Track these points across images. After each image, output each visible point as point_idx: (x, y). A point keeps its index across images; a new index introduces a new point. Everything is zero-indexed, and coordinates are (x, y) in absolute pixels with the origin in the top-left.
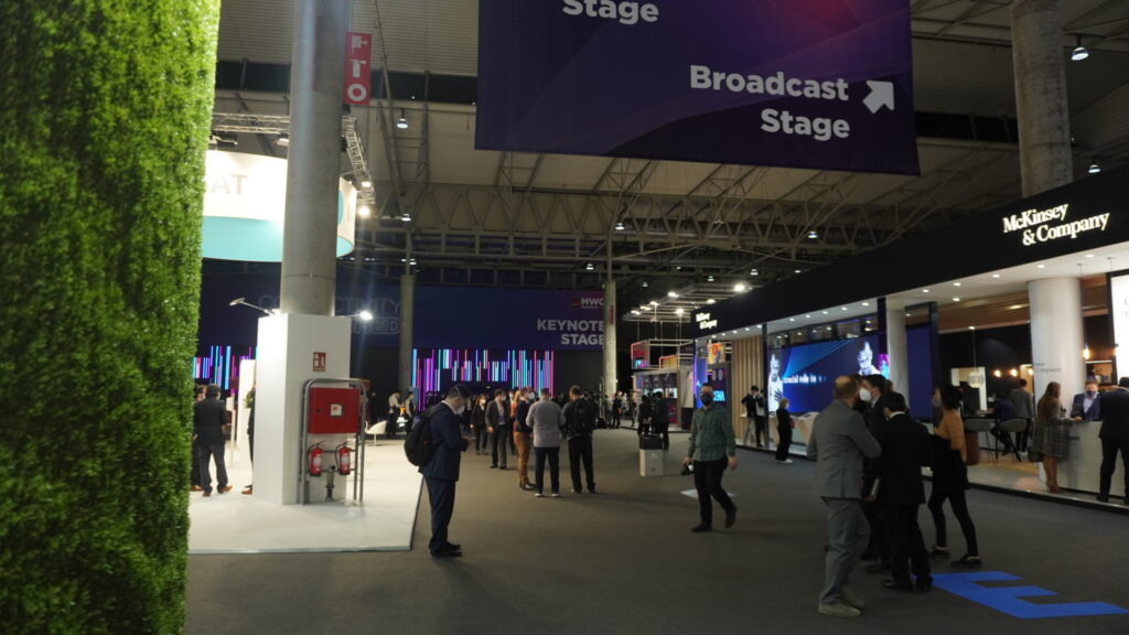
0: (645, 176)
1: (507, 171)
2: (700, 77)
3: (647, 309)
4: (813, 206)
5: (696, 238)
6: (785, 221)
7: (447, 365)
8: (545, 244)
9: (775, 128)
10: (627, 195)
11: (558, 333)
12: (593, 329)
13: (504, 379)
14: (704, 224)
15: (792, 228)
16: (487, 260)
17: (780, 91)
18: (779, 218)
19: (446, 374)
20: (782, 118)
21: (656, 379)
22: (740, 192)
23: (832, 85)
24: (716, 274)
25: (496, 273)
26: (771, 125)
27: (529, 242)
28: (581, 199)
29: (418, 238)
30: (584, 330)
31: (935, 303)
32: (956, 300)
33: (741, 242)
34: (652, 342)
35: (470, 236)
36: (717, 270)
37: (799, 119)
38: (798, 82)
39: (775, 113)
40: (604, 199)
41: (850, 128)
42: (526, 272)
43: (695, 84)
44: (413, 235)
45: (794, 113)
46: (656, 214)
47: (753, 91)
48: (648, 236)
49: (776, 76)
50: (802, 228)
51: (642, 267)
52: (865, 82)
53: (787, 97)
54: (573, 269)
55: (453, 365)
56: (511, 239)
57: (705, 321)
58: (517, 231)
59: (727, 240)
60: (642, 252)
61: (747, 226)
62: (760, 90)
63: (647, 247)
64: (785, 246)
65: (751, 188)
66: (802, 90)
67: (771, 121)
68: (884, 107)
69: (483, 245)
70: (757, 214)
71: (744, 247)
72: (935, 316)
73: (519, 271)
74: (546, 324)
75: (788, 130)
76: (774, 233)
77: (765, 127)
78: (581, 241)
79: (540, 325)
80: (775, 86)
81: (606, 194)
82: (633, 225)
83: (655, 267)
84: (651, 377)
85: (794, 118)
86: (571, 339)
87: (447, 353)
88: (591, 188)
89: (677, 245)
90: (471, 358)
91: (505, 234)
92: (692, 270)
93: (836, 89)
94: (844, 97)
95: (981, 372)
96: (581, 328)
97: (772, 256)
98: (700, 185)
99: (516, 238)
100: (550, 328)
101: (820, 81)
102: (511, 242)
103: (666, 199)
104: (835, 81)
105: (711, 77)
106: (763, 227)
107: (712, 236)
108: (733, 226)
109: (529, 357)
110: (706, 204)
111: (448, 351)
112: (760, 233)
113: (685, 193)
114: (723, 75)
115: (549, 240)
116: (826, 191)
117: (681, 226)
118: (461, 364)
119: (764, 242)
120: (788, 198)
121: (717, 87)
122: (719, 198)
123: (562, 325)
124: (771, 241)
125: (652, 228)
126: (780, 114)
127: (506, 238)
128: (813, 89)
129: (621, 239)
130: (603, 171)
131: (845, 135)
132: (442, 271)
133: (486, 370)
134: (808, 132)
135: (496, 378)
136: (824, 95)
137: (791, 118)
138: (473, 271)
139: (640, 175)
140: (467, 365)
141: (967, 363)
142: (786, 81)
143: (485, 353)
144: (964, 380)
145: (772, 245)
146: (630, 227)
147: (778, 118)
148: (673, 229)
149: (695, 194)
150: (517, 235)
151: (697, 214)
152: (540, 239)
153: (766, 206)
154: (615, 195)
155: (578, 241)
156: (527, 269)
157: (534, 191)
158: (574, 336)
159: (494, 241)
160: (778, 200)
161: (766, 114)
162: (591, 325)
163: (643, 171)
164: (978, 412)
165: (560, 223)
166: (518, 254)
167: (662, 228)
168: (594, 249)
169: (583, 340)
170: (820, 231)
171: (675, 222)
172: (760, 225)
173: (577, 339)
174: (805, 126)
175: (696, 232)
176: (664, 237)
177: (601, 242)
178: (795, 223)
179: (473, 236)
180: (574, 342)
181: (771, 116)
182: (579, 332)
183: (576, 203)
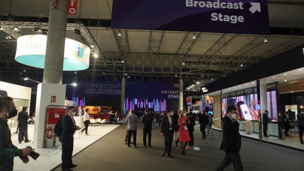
0: (190, 49)
1: (150, 48)
2: (189, 3)
3: (191, 87)
4: (242, 57)
5: (207, 67)
6: (234, 62)
7: (136, 103)
8: (162, 69)
9: (216, 19)
10: (185, 55)
11: (167, 95)
12: (178, 93)
13: (152, 107)
14: (209, 63)
15: (236, 64)
16: (147, 74)
17: (218, 7)
18: (232, 61)
19: (136, 106)
20: (219, 16)
21: (194, 108)
22: (219, 53)
23: (237, 4)
24: (214, 78)
25: (150, 78)
26: (215, 18)
27: (158, 68)
28: (173, 56)
29: (127, 67)
30: (175, 93)
31: (278, 82)
32: (286, 81)
33: (220, 68)
34: (192, 97)
35: (141, 67)
36: (214, 77)
37: (225, 16)
38: (225, 4)
39: (216, 14)
40: (179, 56)
41: (244, 19)
42: (159, 77)
43: (187, 5)
44: (125, 67)
45: (223, 14)
46: (195, 60)
47: (208, 7)
48: (192, 66)
49: (217, 2)
50: (239, 64)
51: (192, 76)
52: (250, 3)
53: (221, 9)
54: (172, 76)
55: (138, 103)
56: (153, 67)
57: (204, 90)
58: (154, 65)
59: (216, 67)
60: (190, 71)
61: (222, 63)
62: (211, 7)
63: (192, 69)
64: (234, 69)
65: (222, 52)
66: (226, 6)
67: (214, 17)
68: (257, 11)
69: (145, 70)
70: (225, 60)
71: (221, 69)
72: (278, 87)
73: (157, 77)
74: (164, 92)
75: (221, 20)
76: (230, 65)
77: (212, 19)
78: (173, 68)
79: (162, 92)
80: (216, 5)
81: (180, 54)
82: (188, 63)
83: (196, 76)
84: (193, 107)
85: (223, 16)
86: (171, 96)
87: (136, 100)
88: (175, 53)
89: (201, 69)
90: (143, 101)
91: (151, 66)
92: (206, 76)
93: (239, 5)
94: (242, 8)
95: (296, 106)
96: (174, 93)
97: (230, 72)
98: (208, 51)
99: (154, 67)
100: (165, 93)
101: (233, 3)
102: (153, 68)
103: (197, 56)
104: (238, 3)
105: (193, 3)
106: (227, 64)
107: (211, 66)
108: (218, 63)
109: (159, 101)
110: (210, 57)
111: (136, 99)
112: (226, 65)
113: (204, 54)
114: (197, 2)
115: (164, 68)
116: (245, 53)
117: (202, 63)
118: (140, 103)
119: (227, 68)
120: (234, 55)
121: (195, 6)
122: (213, 55)
123: (168, 92)
124: (229, 68)
125: (193, 64)
126: (218, 15)
127: (152, 67)
128: (230, 6)
129: (184, 67)
130: (178, 48)
131: (242, 21)
132: (135, 77)
133: (147, 105)
134: (228, 20)
135: (150, 107)
136: (234, 8)
137: (222, 16)
138: (144, 77)
139: (189, 49)
140: (142, 103)
141: (290, 103)
142: (220, 3)
143: (147, 100)
144: (289, 109)
145: (230, 69)
146: (187, 64)
147: (217, 16)
148: (200, 64)
149: (206, 54)
150: (155, 66)
151: (207, 60)
152: (161, 68)
153: (227, 58)
154: (182, 54)
155: (172, 68)
156: (159, 76)
157: (159, 54)
158: (172, 95)
159: (148, 68)
160: (231, 56)
161: (213, 15)
162: (177, 92)
163: (190, 47)
164: (295, 120)
165: (167, 63)
166: (155, 72)
167: (196, 64)
168: (177, 70)
169: (174, 96)
170: (244, 64)
171: (200, 62)
172: (226, 63)
173: (173, 96)
174: (227, 18)
175: (207, 65)
176: (197, 67)
177: (179, 68)
178: (236, 63)
179: (142, 67)
180: (172, 97)
181: (214, 15)
182: (173, 94)
183: (171, 57)
